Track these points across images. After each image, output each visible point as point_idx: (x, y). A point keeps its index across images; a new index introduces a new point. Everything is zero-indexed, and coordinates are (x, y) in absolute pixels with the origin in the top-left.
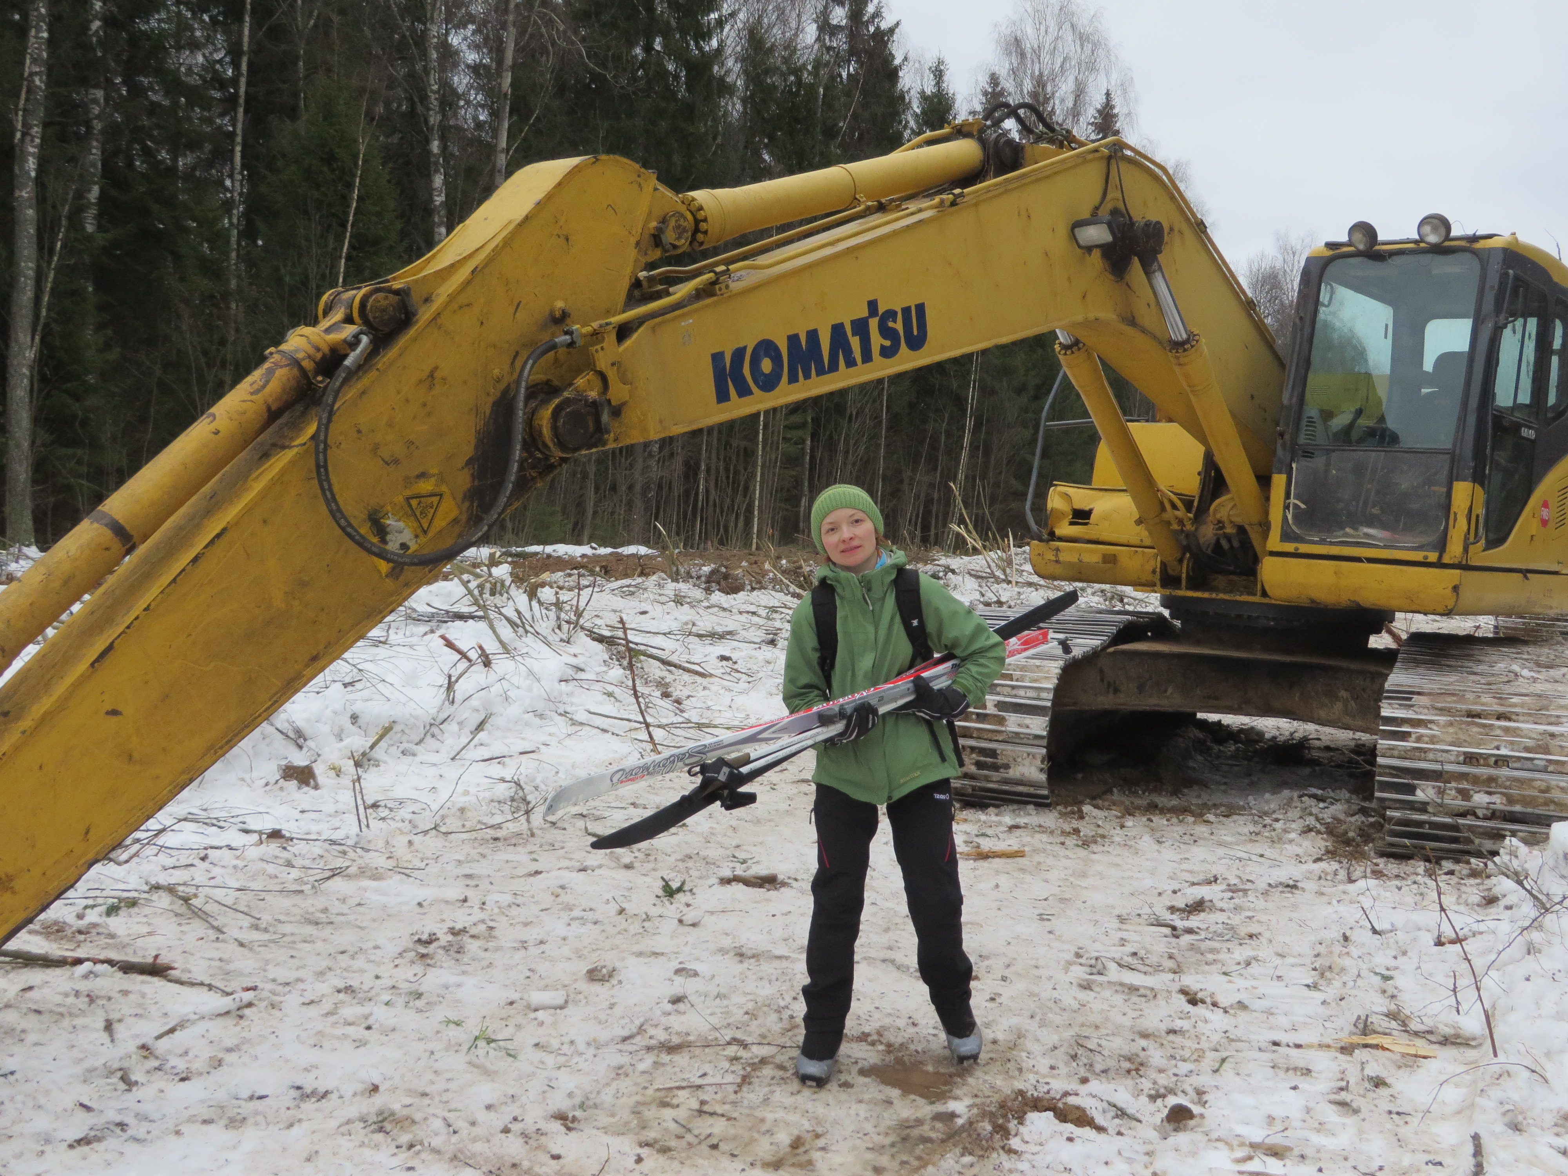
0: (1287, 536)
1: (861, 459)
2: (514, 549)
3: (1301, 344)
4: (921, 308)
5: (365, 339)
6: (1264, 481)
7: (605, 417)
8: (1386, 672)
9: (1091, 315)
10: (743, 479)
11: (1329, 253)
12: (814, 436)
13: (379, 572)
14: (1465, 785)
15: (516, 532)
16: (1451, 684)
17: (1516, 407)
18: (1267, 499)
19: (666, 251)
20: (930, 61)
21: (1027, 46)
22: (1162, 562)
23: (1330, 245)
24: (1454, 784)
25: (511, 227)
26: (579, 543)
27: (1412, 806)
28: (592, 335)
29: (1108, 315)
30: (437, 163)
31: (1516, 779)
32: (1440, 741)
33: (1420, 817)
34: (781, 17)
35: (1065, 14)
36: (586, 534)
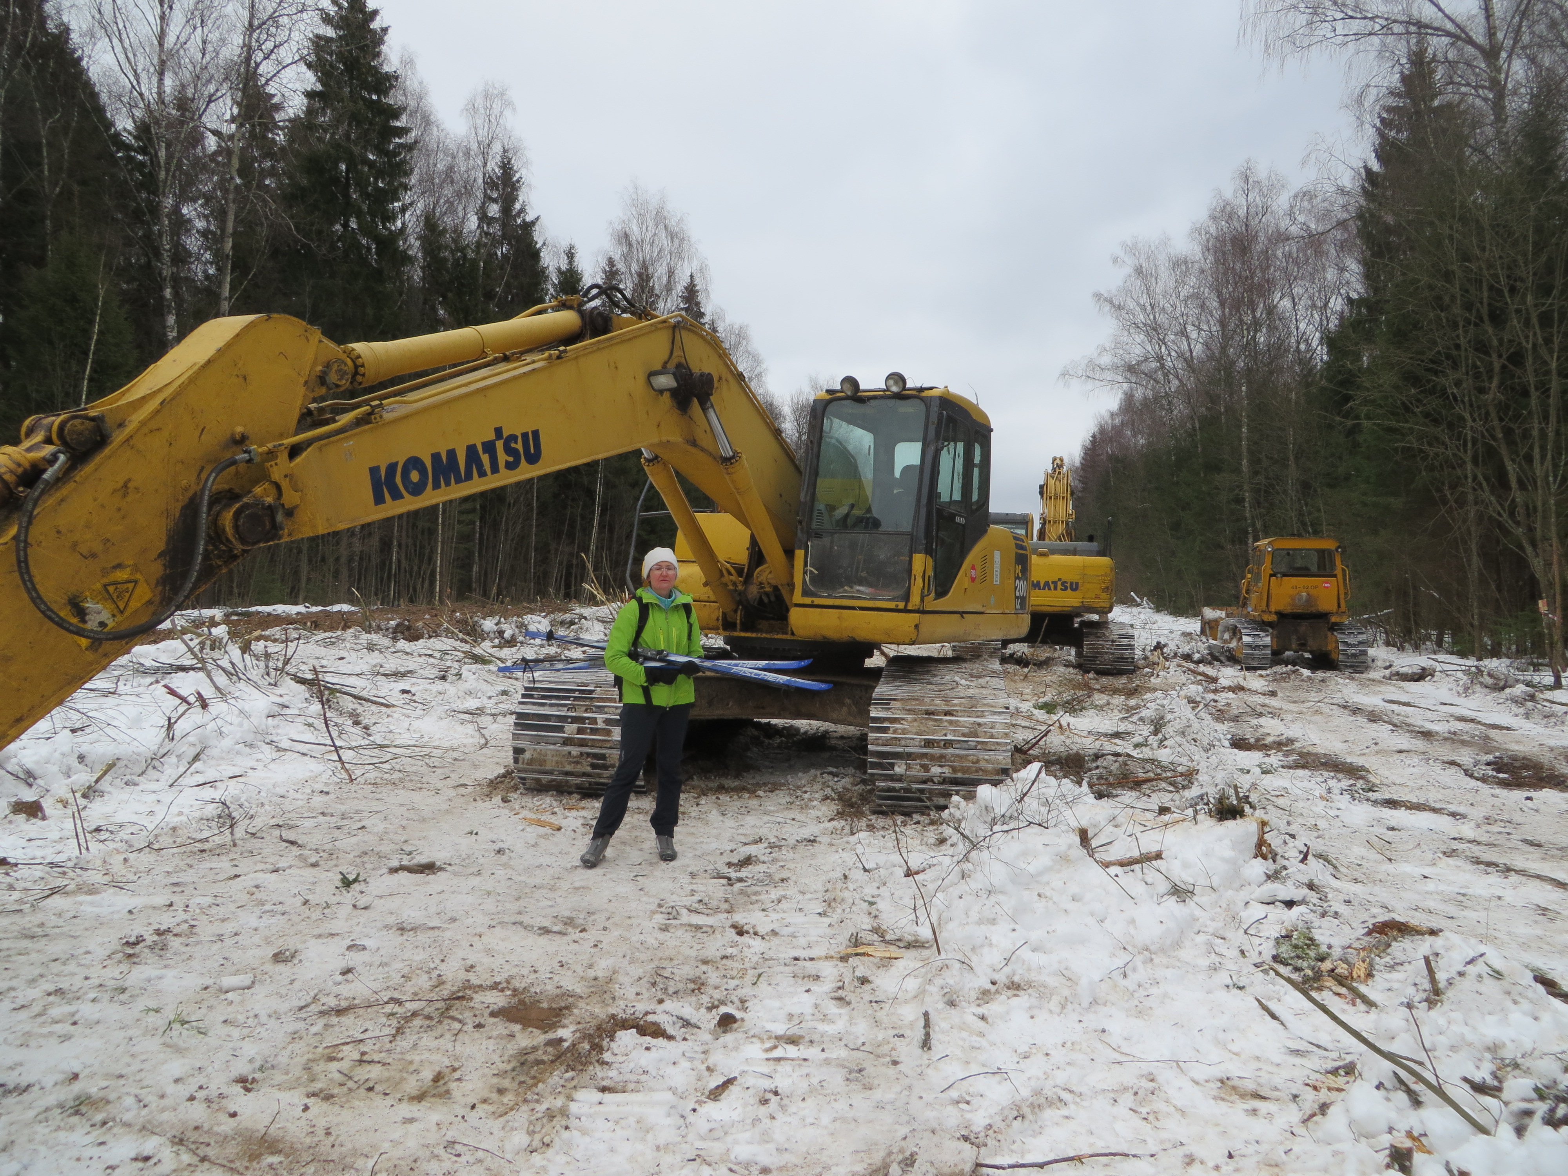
0: (806, 593)
1: (518, 536)
2: (239, 610)
3: (811, 459)
4: (536, 434)
5: (62, 457)
6: (789, 553)
7: (280, 517)
8: (875, 685)
9: (664, 439)
11: (828, 397)
12: (482, 519)
13: (79, 646)
14: (925, 762)
15: (242, 596)
16: (916, 692)
17: (952, 502)
18: (792, 566)
19: (330, 389)
20: (564, 245)
21: (633, 239)
22: (723, 612)
23: (828, 391)
24: (918, 762)
25: (196, 368)
26: (296, 604)
27: (892, 778)
28: (267, 454)
29: (676, 438)
30: (169, 306)
31: (958, 756)
32: (909, 732)
33: (898, 785)
34: (451, 208)
35: (660, 218)
36: (302, 596)
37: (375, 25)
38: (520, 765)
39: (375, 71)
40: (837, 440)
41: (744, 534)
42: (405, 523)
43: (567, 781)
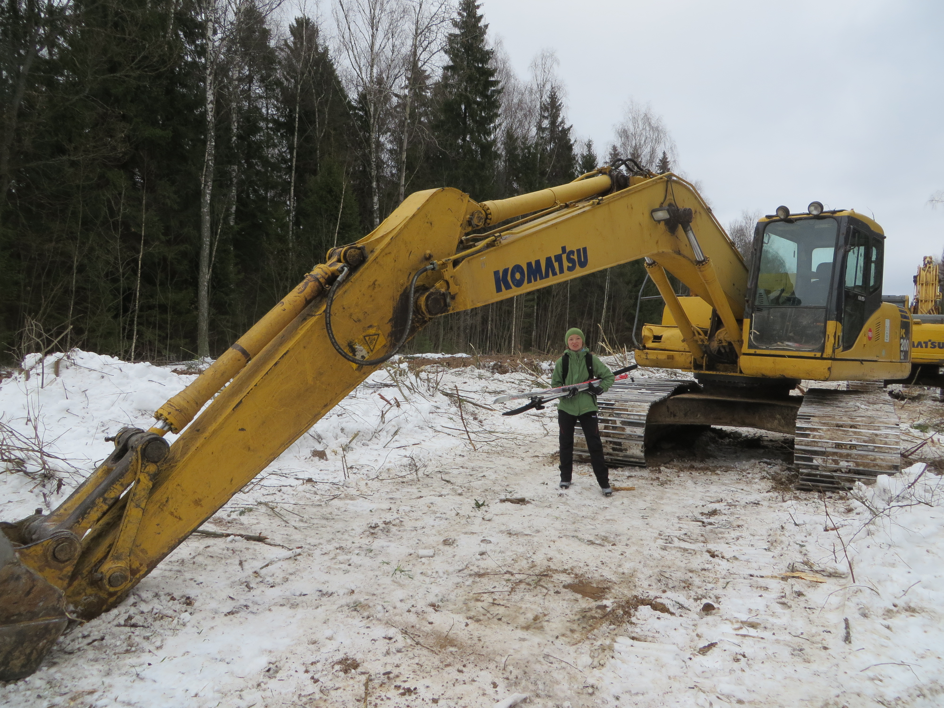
0: (750, 346)
1: (559, 314)
2: (409, 356)
3: (755, 261)
4: (585, 249)
5: (346, 269)
6: (740, 322)
7: (448, 300)
8: (798, 407)
9: (661, 251)
10: (507, 324)
11: (767, 220)
12: (538, 304)
13: (353, 368)
14: (836, 458)
16: (828, 412)
17: (856, 287)
18: (742, 330)
19: (474, 227)
20: (586, 141)
21: (629, 133)
22: (694, 358)
23: (768, 217)
24: (831, 457)
25: (408, 219)
27: (811, 467)
28: (442, 265)
29: (667, 250)
30: (375, 192)
31: (860, 455)
32: (824, 438)
33: (815, 472)
34: (521, 124)
35: (647, 119)
36: (440, 348)
37: (481, 24)
39: (481, 50)
41: (709, 309)
42: (495, 308)
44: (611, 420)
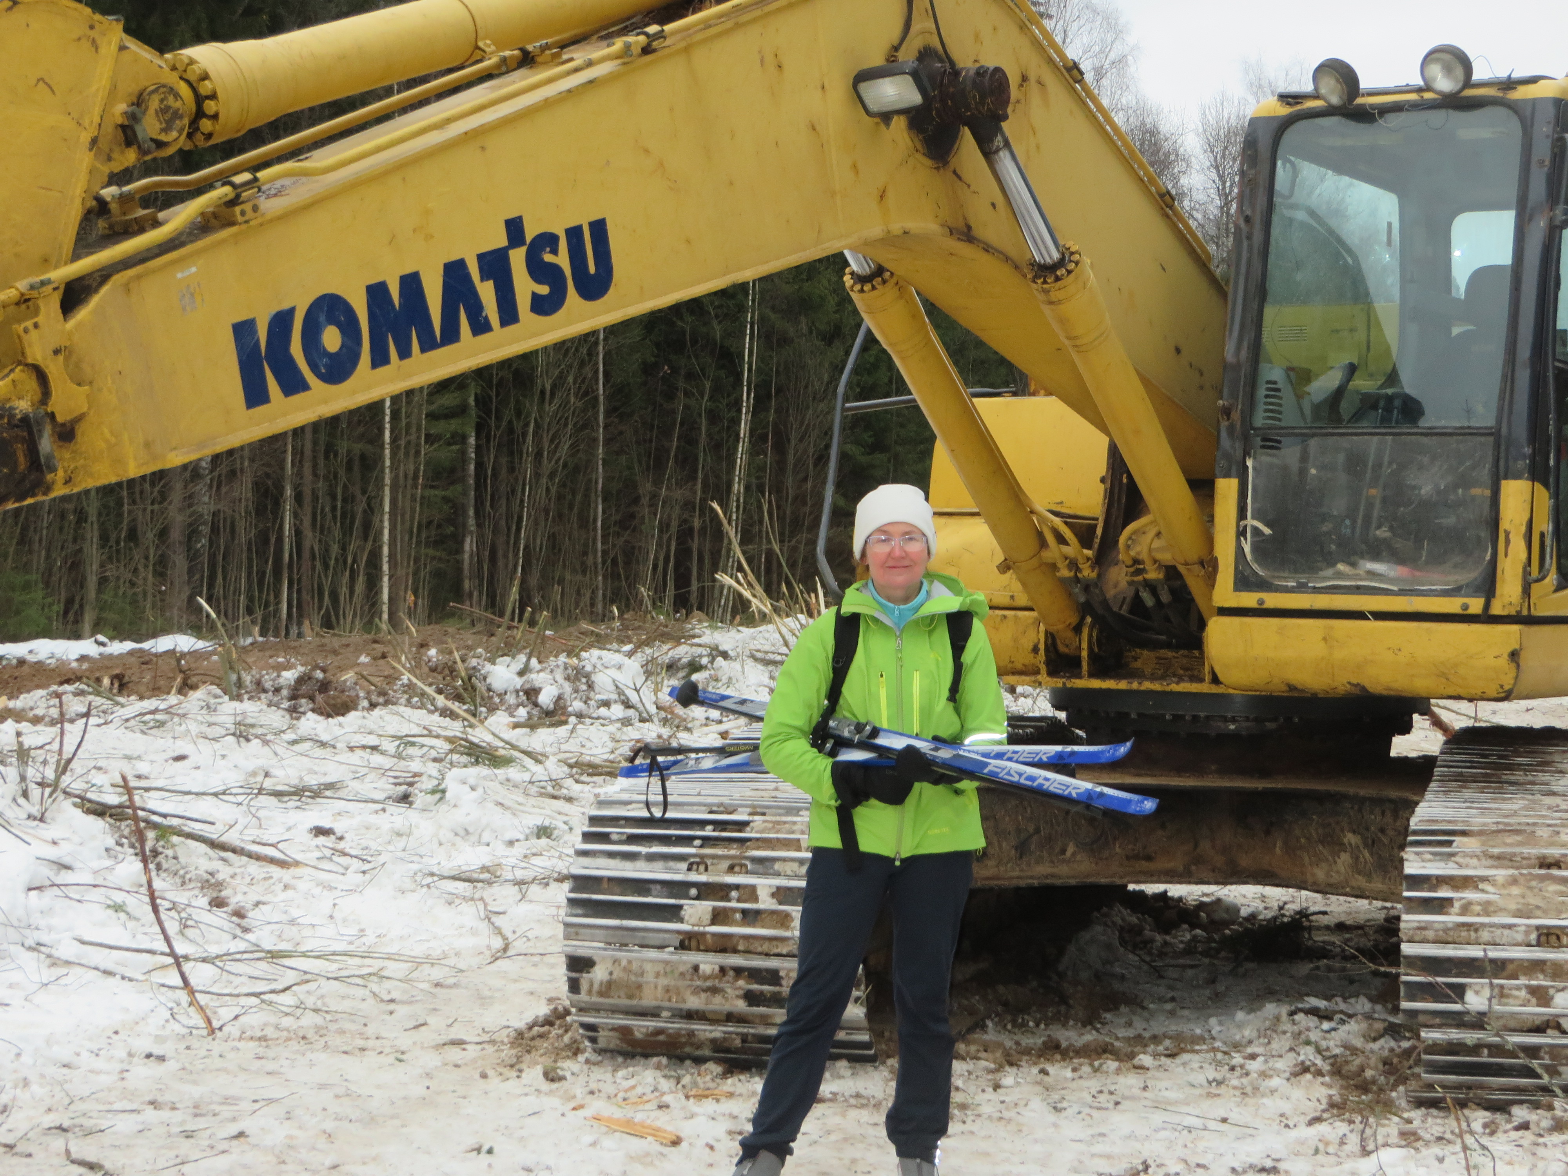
0: (1244, 582)
1: (565, 466)
3: (1249, 260)
4: (599, 228)
6: (1202, 489)
7: (46, 444)
8: (1415, 798)
9: (896, 228)
10: (360, 508)
11: (1284, 111)
12: (480, 429)
14: (1540, 981)
16: (1515, 813)
18: (1211, 519)
19: (146, 152)
22: (1046, 632)
23: (1287, 98)
24: (1523, 981)
26: (76, 635)
27: (1459, 1020)
28: (18, 304)
29: (925, 223)
32: (1498, 911)
33: (1470, 1037)
36: (89, 618)
38: (583, 997)
40: (1312, 213)
41: (1094, 446)
42: (308, 446)
43: (691, 1034)
44: (737, 887)
